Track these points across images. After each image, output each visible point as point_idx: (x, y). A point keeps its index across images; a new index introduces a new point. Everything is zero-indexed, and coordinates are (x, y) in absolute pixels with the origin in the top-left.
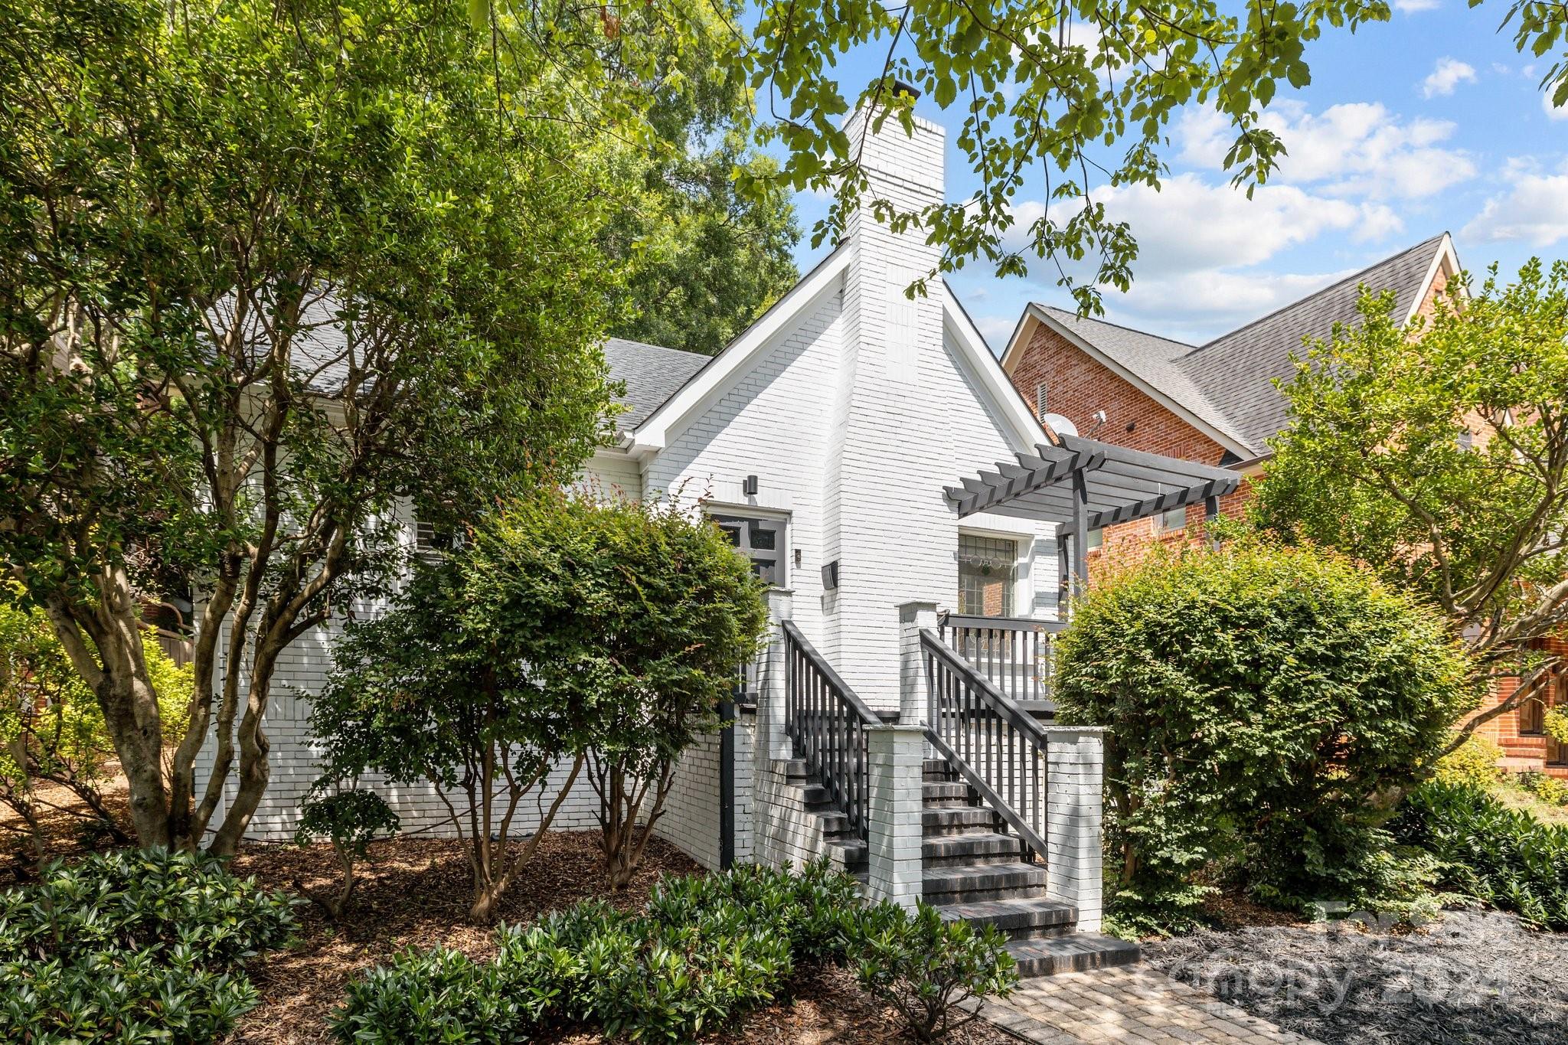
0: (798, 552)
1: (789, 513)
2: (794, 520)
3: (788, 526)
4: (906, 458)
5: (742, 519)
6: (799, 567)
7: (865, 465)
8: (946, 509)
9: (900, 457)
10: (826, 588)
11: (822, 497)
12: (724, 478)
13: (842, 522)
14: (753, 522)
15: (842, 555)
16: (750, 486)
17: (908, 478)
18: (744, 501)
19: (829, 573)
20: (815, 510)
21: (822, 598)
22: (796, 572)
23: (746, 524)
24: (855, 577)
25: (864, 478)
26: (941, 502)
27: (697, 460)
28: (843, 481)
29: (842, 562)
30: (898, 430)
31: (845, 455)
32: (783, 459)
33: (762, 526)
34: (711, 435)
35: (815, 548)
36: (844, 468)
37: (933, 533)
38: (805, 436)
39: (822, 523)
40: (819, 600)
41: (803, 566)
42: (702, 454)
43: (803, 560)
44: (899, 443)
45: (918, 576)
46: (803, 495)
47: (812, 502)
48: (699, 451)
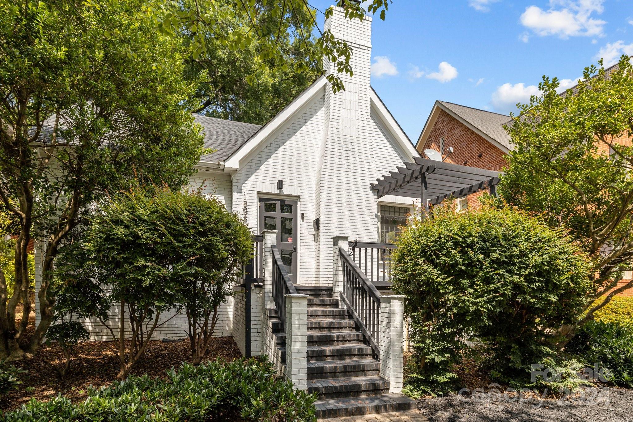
0: (303, 214)
1: (299, 197)
2: (301, 200)
3: (299, 203)
4: (352, 171)
5: (277, 200)
6: (303, 221)
7: (332, 174)
8: (372, 194)
9: (349, 170)
10: (316, 231)
11: (314, 189)
12: (268, 182)
13: (321, 200)
14: (282, 201)
15: (321, 215)
16: (280, 185)
17: (353, 180)
18: (278, 192)
19: (315, 224)
20: (311, 195)
21: (314, 235)
22: (302, 223)
23: (279, 202)
24: (327, 225)
25: (332, 180)
26: (369, 191)
27: (255, 174)
28: (321, 182)
29: (321, 218)
30: (349, 158)
31: (323, 170)
32: (296, 173)
33: (286, 203)
34: (262, 162)
35: (311, 213)
36: (322, 176)
37: (365, 205)
38: (306, 162)
39: (314, 201)
40: (313, 236)
41: (305, 221)
42: (258, 171)
43: (305, 218)
44: (349, 164)
45: (358, 224)
46: (305, 188)
47: (310, 192)
48: (256, 170)
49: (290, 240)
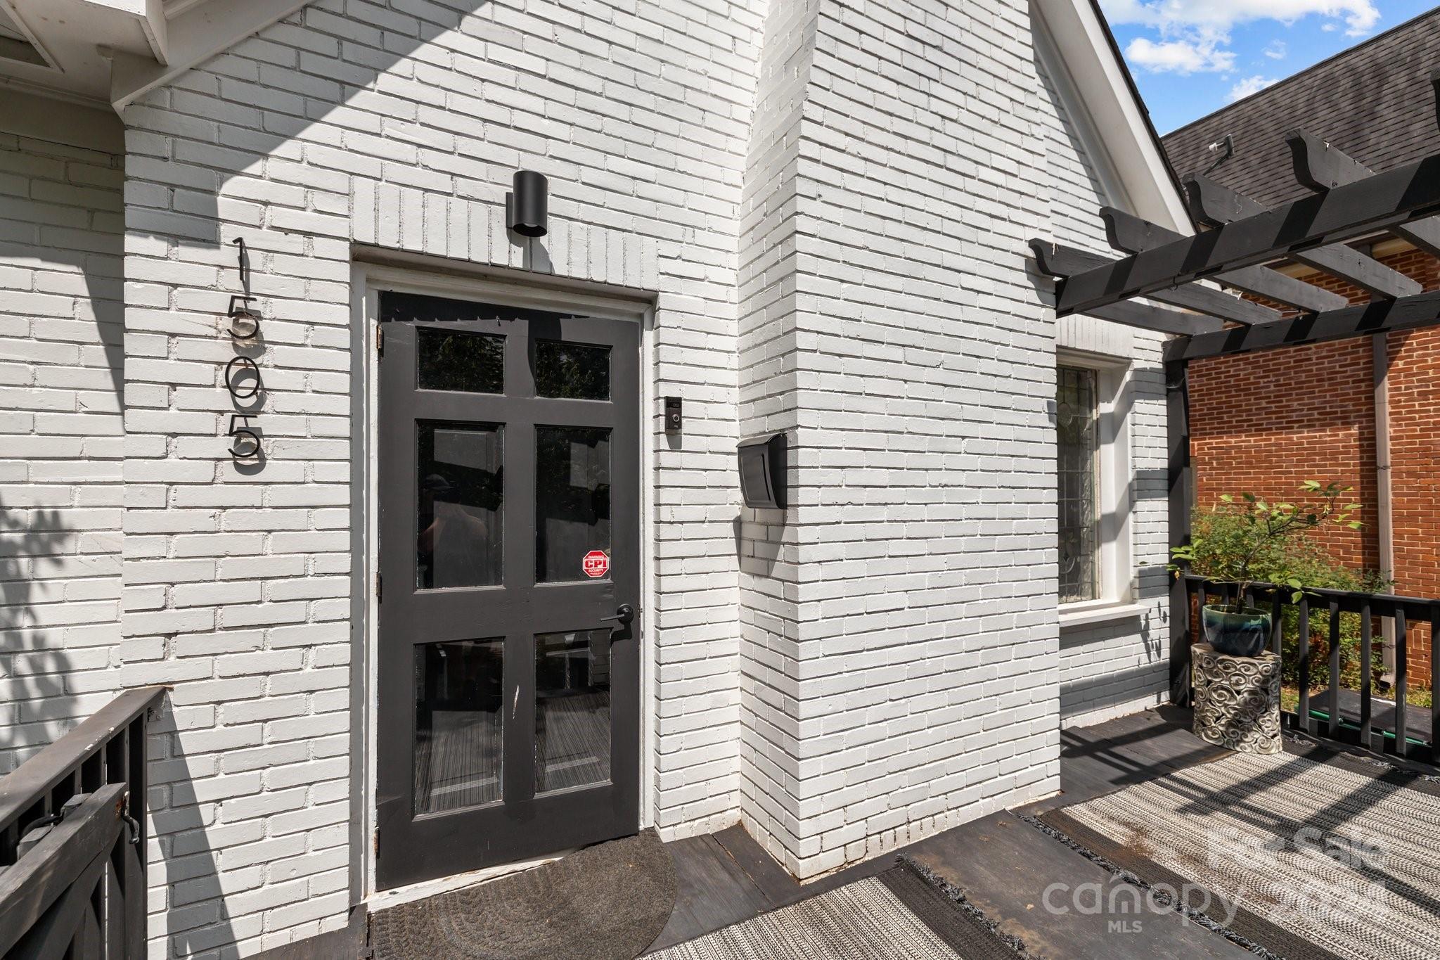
0: (673, 405)
1: (649, 300)
2: (663, 318)
3: (648, 337)
4: (952, 162)
5: (509, 313)
6: (675, 446)
7: (858, 166)
8: (1033, 296)
9: (937, 157)
10: (749, 502)
11: (735, 261)
12: (445, 183)
13: (801, 320)
14: (544, 325)
15: (802, 418)
16: (527, 210)
17: (955, 212)
18: (511, 256)
19: (761, 467)
20: (720, 292)
21: (738, 523)
22: (669, 459)
23: (522, 326)
24: (835, 477)
25: (855, 201)
26: (1023, 278)
27: (338, 114)
28: (801, 204)
29: (802, 436)
30: (936, 89)
31: (807, 129)
32: (633, 151)
33: (569, 333)
35: (720, 394)
36: (803, 167)
37: (1010, 354)
38: (692, 97)
39: (734, 328)
40: (729, 529)
41: (687, 443)
42: (360, 99)
43: (687, 426)
44: (936, 122)
45: (979, 462)
46: (689, 252)
47: (715, 274)
48: (345, 89)
49: (597, 564)
